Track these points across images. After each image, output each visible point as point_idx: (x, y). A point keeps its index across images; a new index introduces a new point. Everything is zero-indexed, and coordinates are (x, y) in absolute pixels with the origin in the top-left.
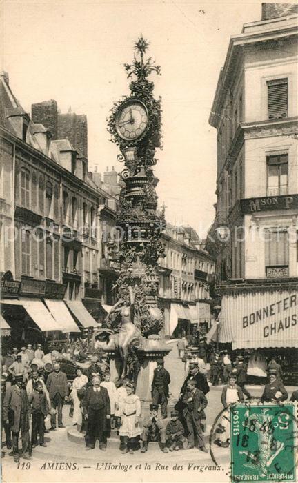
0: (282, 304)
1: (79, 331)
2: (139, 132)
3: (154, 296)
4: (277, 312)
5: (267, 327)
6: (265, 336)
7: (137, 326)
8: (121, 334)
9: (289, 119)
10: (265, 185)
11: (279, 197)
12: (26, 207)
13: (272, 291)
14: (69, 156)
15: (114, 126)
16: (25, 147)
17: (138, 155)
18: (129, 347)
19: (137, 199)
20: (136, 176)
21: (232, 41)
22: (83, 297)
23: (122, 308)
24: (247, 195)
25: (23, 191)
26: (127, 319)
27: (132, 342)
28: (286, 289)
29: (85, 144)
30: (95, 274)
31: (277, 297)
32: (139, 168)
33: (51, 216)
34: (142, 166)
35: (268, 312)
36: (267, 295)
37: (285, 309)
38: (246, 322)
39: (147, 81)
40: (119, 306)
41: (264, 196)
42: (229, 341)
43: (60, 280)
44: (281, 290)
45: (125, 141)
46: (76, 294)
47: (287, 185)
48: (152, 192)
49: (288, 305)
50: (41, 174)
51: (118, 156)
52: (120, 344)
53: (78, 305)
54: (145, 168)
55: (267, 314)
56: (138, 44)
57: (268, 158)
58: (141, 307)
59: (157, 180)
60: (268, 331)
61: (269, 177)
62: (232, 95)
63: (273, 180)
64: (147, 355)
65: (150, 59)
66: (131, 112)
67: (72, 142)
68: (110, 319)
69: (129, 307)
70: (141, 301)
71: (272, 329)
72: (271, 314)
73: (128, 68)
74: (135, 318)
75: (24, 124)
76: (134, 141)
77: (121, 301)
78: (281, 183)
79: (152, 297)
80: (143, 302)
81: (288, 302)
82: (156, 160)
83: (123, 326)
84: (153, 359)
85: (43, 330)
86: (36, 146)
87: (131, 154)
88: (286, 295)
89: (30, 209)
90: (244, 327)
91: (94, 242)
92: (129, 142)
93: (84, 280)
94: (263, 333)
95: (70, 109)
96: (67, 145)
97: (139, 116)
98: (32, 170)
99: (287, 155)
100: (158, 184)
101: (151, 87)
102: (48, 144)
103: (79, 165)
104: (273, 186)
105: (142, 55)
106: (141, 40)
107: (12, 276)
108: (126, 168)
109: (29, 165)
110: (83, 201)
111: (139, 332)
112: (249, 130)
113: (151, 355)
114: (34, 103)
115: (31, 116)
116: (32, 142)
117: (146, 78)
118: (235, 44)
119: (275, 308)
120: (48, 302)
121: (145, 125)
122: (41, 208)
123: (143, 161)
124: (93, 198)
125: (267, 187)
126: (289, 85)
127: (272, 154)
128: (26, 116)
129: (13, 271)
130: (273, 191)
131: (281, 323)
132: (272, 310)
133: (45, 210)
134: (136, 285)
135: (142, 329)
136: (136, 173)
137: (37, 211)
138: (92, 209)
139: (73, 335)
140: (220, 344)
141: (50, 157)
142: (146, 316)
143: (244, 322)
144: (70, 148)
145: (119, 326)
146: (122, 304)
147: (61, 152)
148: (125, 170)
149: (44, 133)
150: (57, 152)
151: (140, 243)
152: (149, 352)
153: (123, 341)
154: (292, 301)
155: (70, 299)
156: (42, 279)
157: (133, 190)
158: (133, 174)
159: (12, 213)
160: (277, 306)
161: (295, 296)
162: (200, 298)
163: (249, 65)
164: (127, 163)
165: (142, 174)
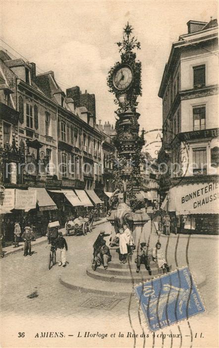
0: (204, 190)
1: (93, 206)
2: (127, 85)
3: (138, 186)
4: (201, 194)
5: (196, 203)
6: (195, 208)
7: (128, 205)
8: (118, 210)
9: (207, 87)
10: (192, 124)
11: (200, 131)
12: (64, 141)
13: (198, 182)
14: (86, 115)
15: (112, 82)
16: (63, 110)
17: (127, 99)
18: (123, 218)
19: (127, 126)
20: (126, 112)
21: (174, 45)
22: (94, 188)
23: (119, 194)
24: (183, 131)
25: (62, 133)
26: (122, 201)
27: (126, 214)
28: (205, 182)
29: (94, 109)
30: (100, 176)
31: (201, 186)
32: (128, 108)
33: (77, 146)
34: (129, 106)
35: (196, 194)
36: (195, 185)
37: (206, 192)
38: (183, 200)
39: (132, 52)
40: (116, 193)
41: (192, 130)
42: (174, 211)
43: (82, 180)
44: (203, 182)
45: (119, 91)
46: (91, 186)
47: (205, 124)
48: (136, 122)
49: (208, 190)
50: (71, 124)
51: (115, 101)
52: (118, 217)
53: (92, 192)
54: (131, 107)
55: (195, 195)
56: (125, 30)
57: (194, 110)
58: (130, 193)
59: (139, 115)
60: (196, 205)
61: (195, 121)
62: (172, 78)
63: (197, 122)
64: (135, 223)
65: (133, 38)
66: (122, 73)
67: (88, 109)
68: (111, 201)
69: (123, 194)
70: (130, 190)
71: (198, 204)
72: (198, 196)
73: (119, 44)
74: (127, 200)
75: (62, 98)
76: (124, 90)
77: (118, 190)
78: (202, 124)
79: (136, 187)
80: (132, 190)
81: (208, 188)
82: (137, 103)
83: (119, 205)
84: (138, 225)
85: (74, 205)
86: (68, 109)
87: (122, 98)
88: (206, 185)
89: (66, 142)
90: (183, 203)
91: (100, 159)
92: (121, 91)
93: (95, 179)
94: (193, 205)
95: (86, 91)
96: (85, 109)
97: (128, 74)
98: (67, 122)
99: (205, 107)
100: (140, 117)
101: (134, 56)
102: (75, 109)
103: (91, 120)
104: (197, 125)
105: (128, 37)
106: (128, 27)
107: (57, 178)
108: (120, 108)
109: (65, 119)
110: (93, 138)
111: (129, 209)
112: (183, 95)
113: (137, 223)
114: (67, 88)
115: (66, 94)
116: (67, 107)
117: (131, 51)
118: (175, 47)
119: (200, 192)
120: (76, 191)
121: (131, 80)
122: (72, 143)
123: (130, 103)
124: (99, 137)
125: (194, 126)
126: (206, 69)
127: (196, 107)
128: (62, 93)
129: (58, 175)
130: (197, 128)
131: (203, 200)
132: (198, 193)
133: (74, 143)
134: (127, 180)
135: (131, 206)
136: (126, 110)
137: (70, 143)
138: (98, 143)
139: (90, 208)
140: (169, 212)
141: (76, 115)
142: (133, 199)
143: (182, 200)
144: (86, 111)
145: (117, 205)
146: (119, 192)
147: (82, 113)
148: (119, 109)
149: (72, 103)
150: (79, 112)
151: (129, 153)
152: (136, 222)
153: (120, 214)
154: (210, 188)
155: (88, 189)
156: (73, 179)
157: (124, 121)
158: (124, 111)
159: (56, 144)
160: (201, 191)
161: (211, 185)
162: (152, 187)
163: (183, 58)
164: (120, 104)
165: (129, 111)
